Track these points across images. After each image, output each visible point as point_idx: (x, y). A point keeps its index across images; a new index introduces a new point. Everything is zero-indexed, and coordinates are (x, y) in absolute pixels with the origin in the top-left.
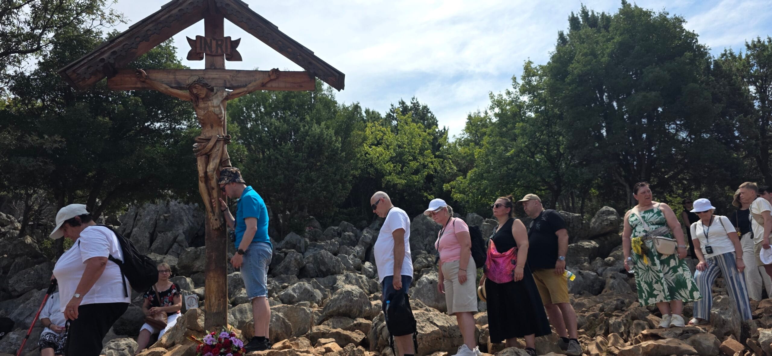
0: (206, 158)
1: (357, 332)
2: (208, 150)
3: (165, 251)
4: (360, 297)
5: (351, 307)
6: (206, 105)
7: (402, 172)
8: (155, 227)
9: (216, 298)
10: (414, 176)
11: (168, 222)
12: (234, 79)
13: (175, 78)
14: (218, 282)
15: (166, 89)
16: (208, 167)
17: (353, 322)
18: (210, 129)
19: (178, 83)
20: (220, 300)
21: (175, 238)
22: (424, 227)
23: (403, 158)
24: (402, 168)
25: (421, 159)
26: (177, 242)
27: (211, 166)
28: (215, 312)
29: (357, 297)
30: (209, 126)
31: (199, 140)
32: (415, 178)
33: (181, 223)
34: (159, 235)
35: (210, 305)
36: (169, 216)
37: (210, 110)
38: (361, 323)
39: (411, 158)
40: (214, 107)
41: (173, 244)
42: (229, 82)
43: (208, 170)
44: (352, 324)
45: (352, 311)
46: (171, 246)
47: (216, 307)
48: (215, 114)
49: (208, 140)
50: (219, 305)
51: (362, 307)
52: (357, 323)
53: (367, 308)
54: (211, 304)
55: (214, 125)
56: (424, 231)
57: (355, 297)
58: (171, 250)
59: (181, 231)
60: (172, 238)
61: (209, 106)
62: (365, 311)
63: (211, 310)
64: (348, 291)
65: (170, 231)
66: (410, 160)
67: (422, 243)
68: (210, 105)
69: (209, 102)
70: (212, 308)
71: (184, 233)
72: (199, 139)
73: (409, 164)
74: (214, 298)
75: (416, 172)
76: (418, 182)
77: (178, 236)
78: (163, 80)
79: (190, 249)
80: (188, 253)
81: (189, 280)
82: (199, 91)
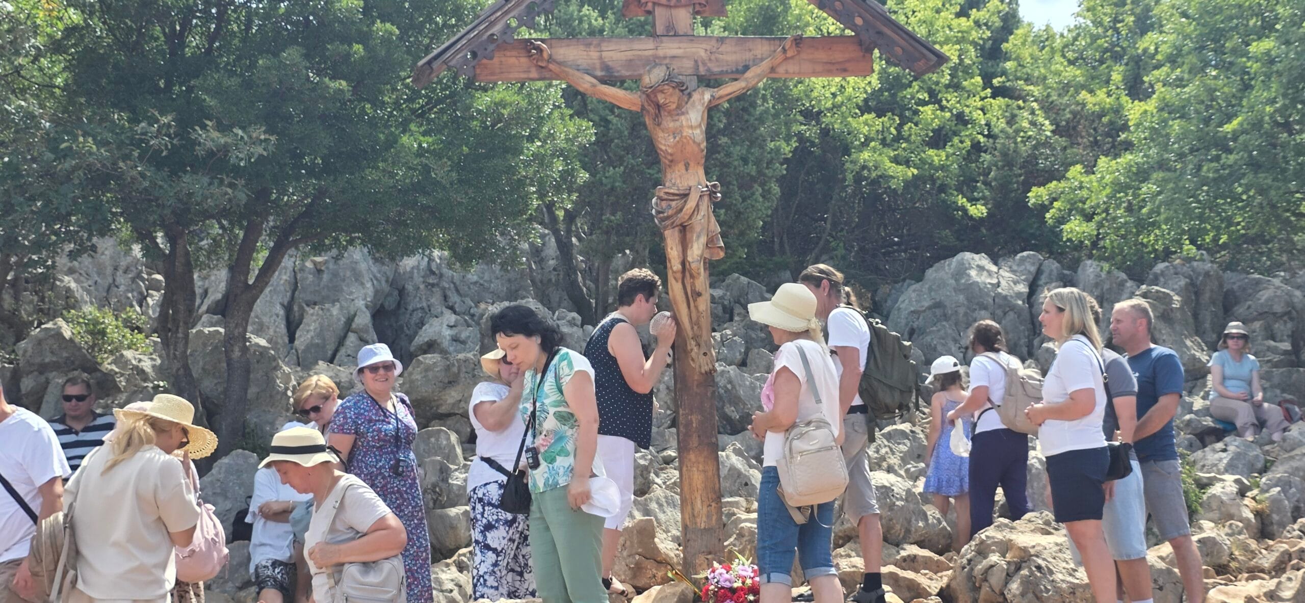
0: (680, 231)
1: (925, 574)
2: (687, 217)
3: (330, 353)
4: (906, 500)
5: (891, 520)
6: (678, 124)
7: (899, 138)
8: (295, 288)
9: (702, 502)
10: (931, 152)
11: (326, 277)
12: (713, 57)
13: (601, 58)
14: (705, 471)
15: (594, 86)
16: (689, 252)
17: (898, 553)
18: (684, 171)
19: (606, 68)
20: (710, 506)
21: (350, 320)
22: (961, 298)
23: (900, 95)
24: (899, 128)
25: (951, 99)
26: (354, 332)
27: (696, 250)
28: (703, 527)
29: (902, 499)
30: (681, 166)
31: (666, 197)
32: (935, 156)
33: (356, 280)
34: (310, 310)
35: (694, 516)
36: (326, 262)
37: (685, 134)
38: (915, 556)
39: (926, 96)
40: (691, 127)
41: (345, 337)
42: (704, 64)
43: (690, 259)
44: (898, 557)
45: (893, 528)
46: (341, 342)
47: (704, 519)
48: (694, 142)
49: (685, 196)
50: (709, 516)
51: (909, 522)
52: (909, 556)
53: (921, 524)
54: (696, 513)
55: (692, 164)
56: (962, 311)
57: (897, 499)
58: (343, 351)
59: (361, 303)
60: (343, 319)
61: (682, 126)
62: (916, 531)
63: (696, 523)
64: (884, 487)
65: (333, 302)
66: (924, 103)
67: (955, 341)
68: (684, 123)
69: (683, 117)
70: (698, 520)
71: (367, 307)
72: (666, 193)
73: (916, 112)
74: (699, 502)
75: (939, 139)
76: (943, 168)
77: (355, 315)
78: (579, 62)
79: (430, 359)
80: (427, 369)
81: (454, 437)
82: (668, 98)
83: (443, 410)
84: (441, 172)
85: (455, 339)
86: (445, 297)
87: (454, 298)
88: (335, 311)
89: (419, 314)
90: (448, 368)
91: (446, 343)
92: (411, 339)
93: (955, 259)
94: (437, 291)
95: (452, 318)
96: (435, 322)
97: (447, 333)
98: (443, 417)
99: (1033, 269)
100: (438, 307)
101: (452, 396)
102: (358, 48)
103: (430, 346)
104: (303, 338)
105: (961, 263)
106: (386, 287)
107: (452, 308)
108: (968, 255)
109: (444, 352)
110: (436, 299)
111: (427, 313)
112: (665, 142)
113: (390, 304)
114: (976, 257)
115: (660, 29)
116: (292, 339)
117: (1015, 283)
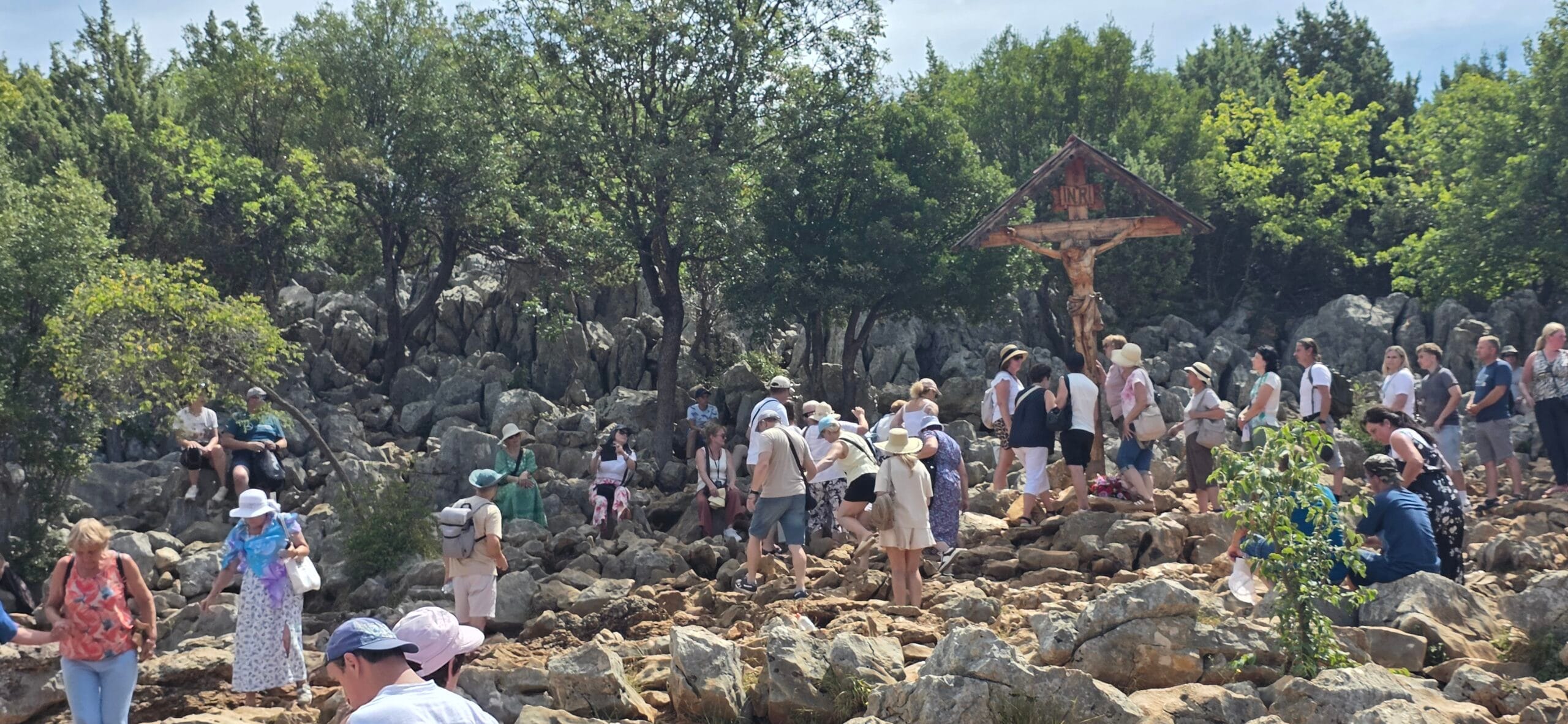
0: (1081, 317)
2: (1083, 311)
3: (891, 377)
6: (1079, 265)
7: (1296, 210)
10: (1320, 221)
11: (886, 328)
12: (1098, 230)
13: (1041, 233)
15: (1038, 248)
16: (1085, 328)
18: (1083, 289)
19: (1044, 238)
23: (1299, 177)
24: (1296, 203)
26: (905, 363)
27: (1088, 327)
30: (1081, 286)
31: (1074, 301)
32: (1325, 224)
33: (905, 330)
34: (877, 350)
37: (1083, 270)
40: (1086, 266)
41: (900, 366)
42: (1094, 234)
43: (1085, 331)
46: (897, 370)
48: (1087, 275)
49: (1082, 300)
55: (1087, 284)
58: (899, 376)
60: (898, 356)
61: (1081, 266)
65: (892, 345)
69: (1082, 262)
71: (913, 347)
72: (1074, 299)
77: (905, 353)
78: (1030, 236)
79: (955, 380)
80: (954, 386)
81: (971, 427)
82: (1074, 254)
83: (964, 411)
84: (962, 277)
85: (969, 367)
86: (962, 339)
87: (968, 339)
88: (893, 350)
89: (945, 350)
90: (966, 386)
91: (963, 370)
92: (940, 367)
93: (1339, 300)
94: (957, 335)
95: (967, 353)
96: (956, 355)
97: (964, 363)
98: (964, 416)
99: (1399, 306)
100: (958, 346)
101: (969, 403)
102: (917, 213)
103: (953, 372)
104: (874, 368)
105: (1343, 303)
106: (923, 333)
107: (966, 346)
108: (1349, 297)
109: (962, 375)
110: (955, 340)
111: (950, 350)
112: (1073, 275)
113: (926, 344)
114: (1355, 298)
115: (1071, 217)
116: (867, 368)
117: (1384, 316)
